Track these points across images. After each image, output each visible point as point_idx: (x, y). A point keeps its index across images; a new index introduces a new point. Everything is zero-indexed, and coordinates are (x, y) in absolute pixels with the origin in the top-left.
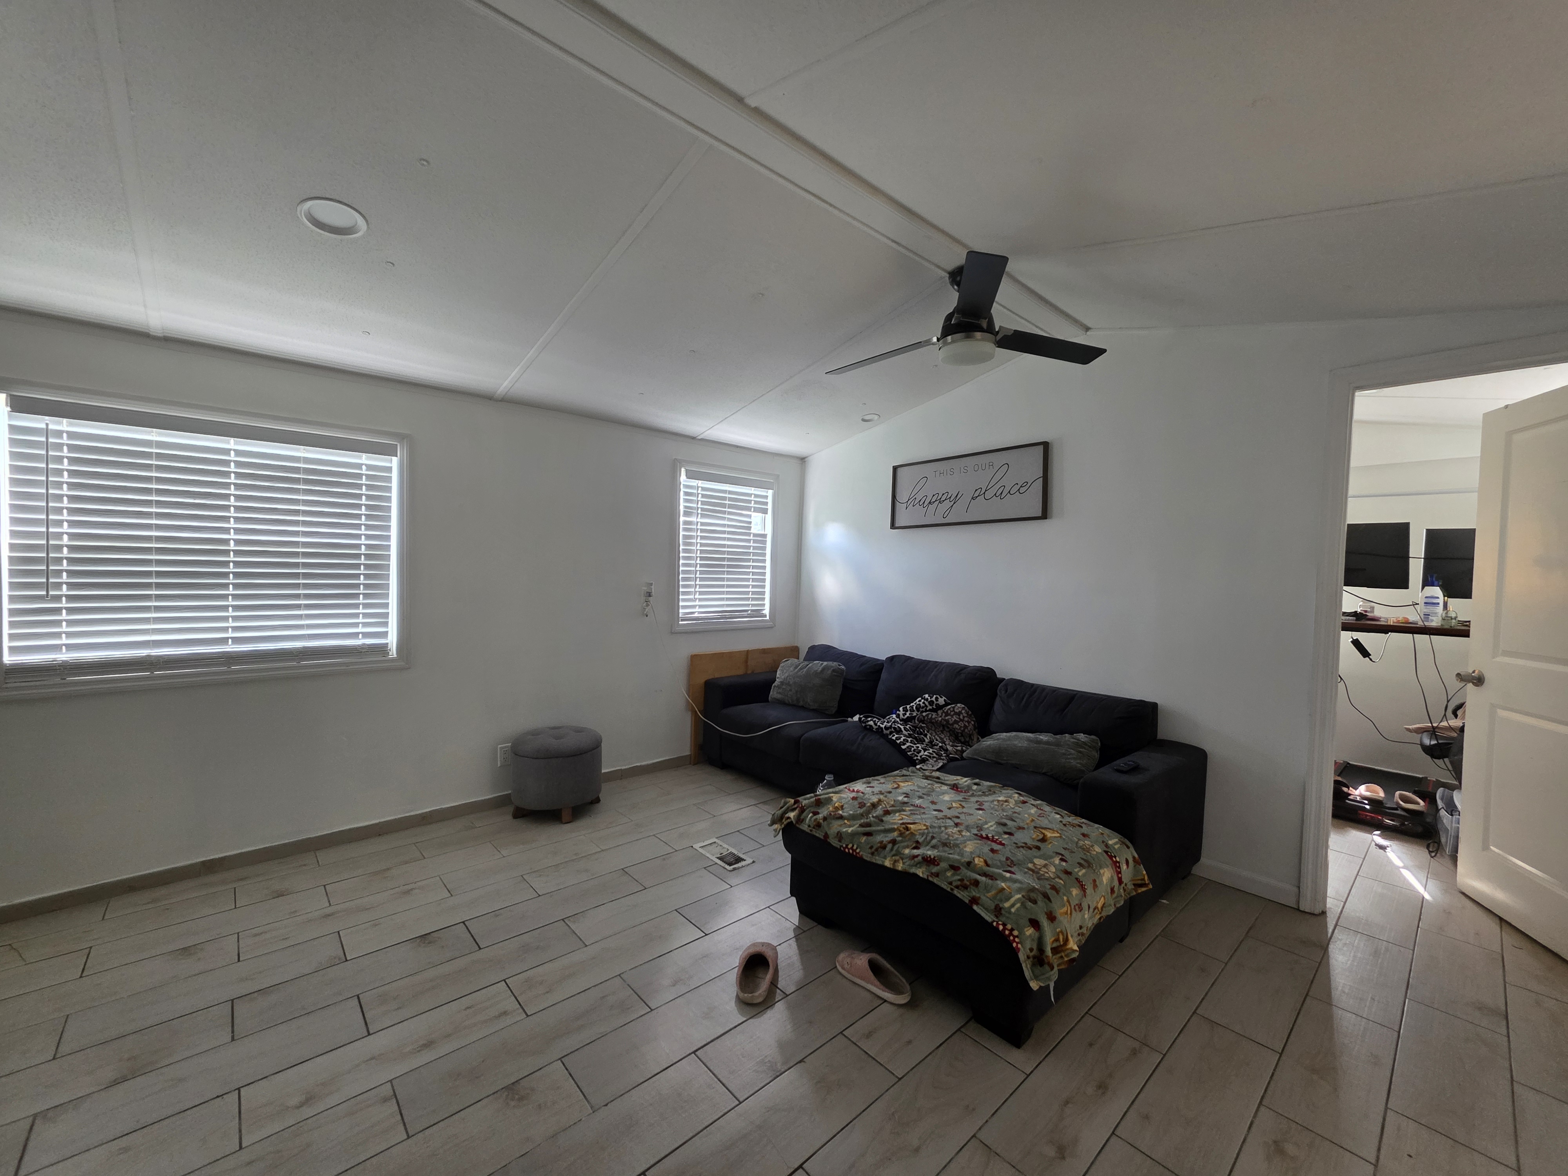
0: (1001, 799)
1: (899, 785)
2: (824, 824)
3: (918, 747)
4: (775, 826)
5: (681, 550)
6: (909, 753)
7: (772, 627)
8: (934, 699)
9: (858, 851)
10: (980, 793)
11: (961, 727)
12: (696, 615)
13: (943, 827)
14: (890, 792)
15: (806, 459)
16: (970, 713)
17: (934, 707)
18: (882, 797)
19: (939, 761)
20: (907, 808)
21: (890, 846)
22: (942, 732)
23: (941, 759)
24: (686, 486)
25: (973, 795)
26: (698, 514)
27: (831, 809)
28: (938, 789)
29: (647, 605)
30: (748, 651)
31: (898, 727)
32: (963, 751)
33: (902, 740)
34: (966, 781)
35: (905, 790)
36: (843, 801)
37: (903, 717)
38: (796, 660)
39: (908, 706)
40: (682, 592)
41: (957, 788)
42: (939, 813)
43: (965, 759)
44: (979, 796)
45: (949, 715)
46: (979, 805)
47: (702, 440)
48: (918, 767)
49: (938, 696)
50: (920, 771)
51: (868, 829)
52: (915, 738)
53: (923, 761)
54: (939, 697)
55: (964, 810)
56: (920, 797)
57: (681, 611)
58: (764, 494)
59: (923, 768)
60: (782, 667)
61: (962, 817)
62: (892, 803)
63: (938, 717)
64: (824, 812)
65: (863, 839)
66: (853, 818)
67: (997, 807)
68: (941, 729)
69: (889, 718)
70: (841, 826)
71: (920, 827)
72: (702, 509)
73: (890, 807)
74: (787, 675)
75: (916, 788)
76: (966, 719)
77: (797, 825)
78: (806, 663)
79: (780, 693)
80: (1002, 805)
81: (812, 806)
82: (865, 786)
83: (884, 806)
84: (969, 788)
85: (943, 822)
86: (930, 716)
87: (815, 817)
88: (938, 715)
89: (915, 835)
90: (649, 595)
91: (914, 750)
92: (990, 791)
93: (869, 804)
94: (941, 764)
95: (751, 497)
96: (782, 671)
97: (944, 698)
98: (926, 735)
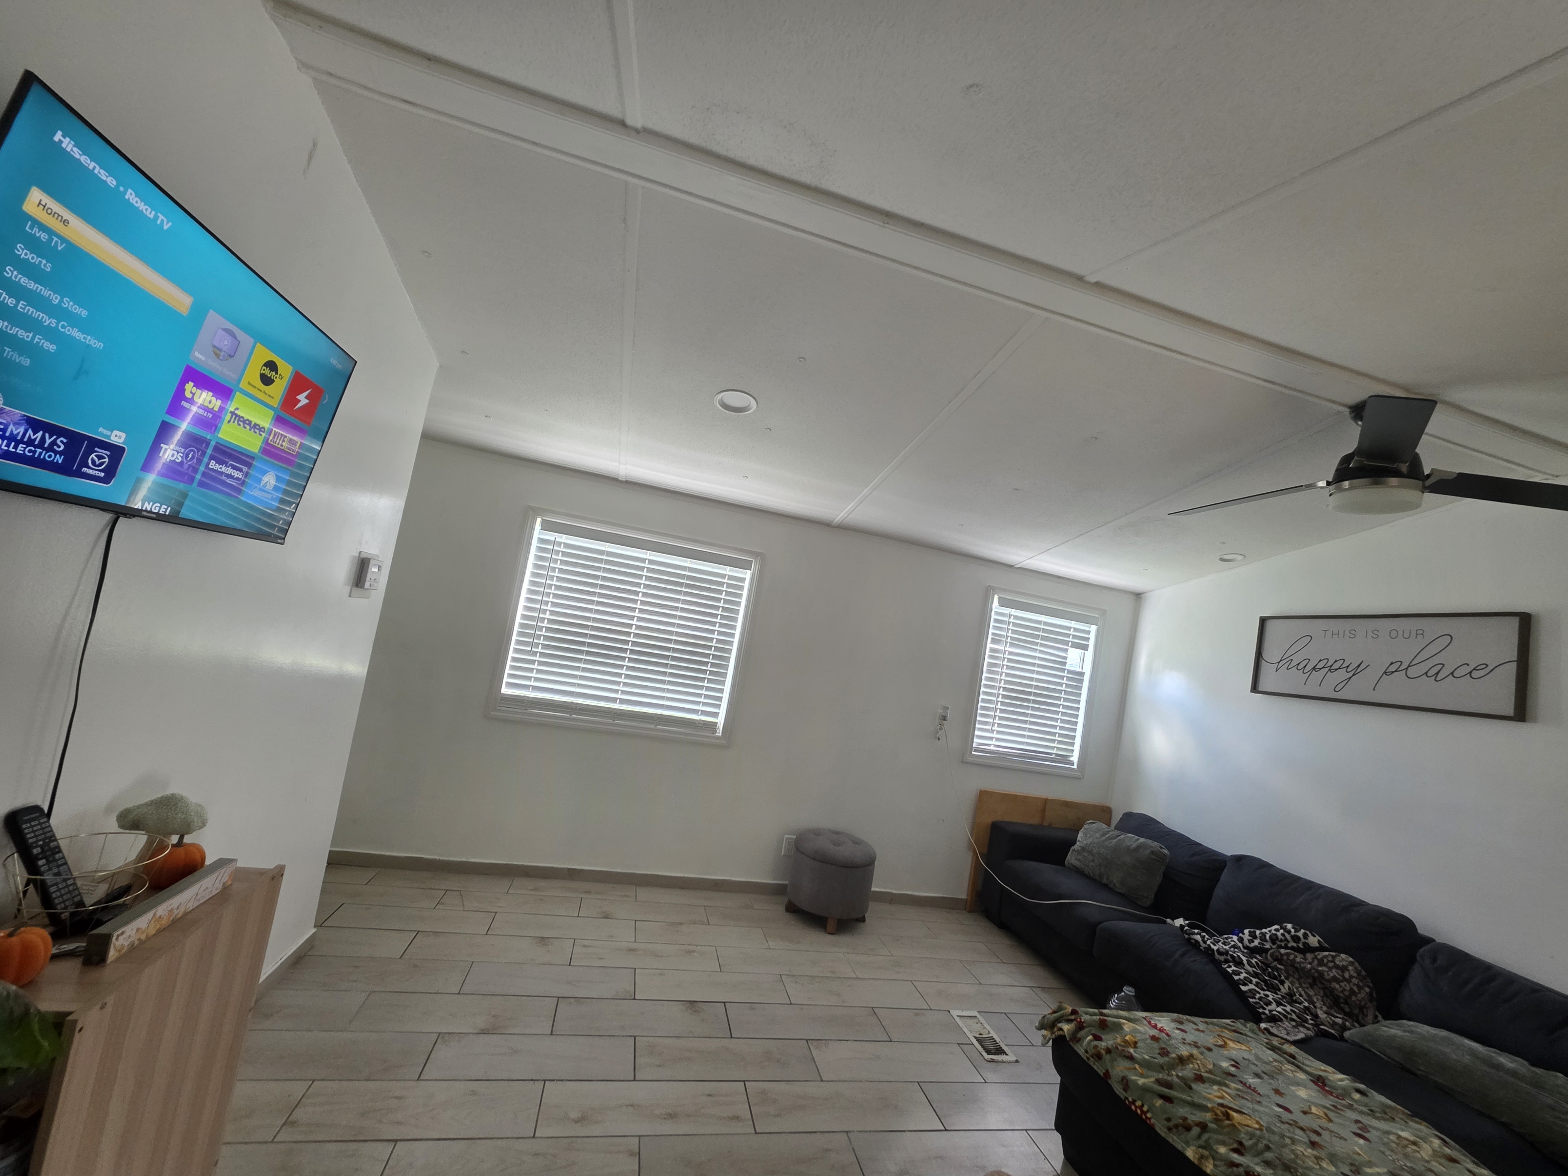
0: (1403, 1134)
1: (1226, 1043)
2: (1107, 1057)
3: (1268, 996)
4: (1044, 1032)
5: (983, 678)
6: (1251, 1000)
7: (1080, 779)
8: (1301, 933)
9: (1149, 1115)
10: (1365, 1109)
11: (1345, 990)
12: (992, 748)
13: (1289, 1137)
14: (1209, 1049)
15: (1142, 596)
16: (1364, 973)
17: (1301, 945)
18: (1195, 1052)
19: (1301, 1029)
20: (1233, 1085)
21: (1196, 1130)
22: (1312, 986)
23: (1304, 1027)
24: (997, 613)
25: (1350, 1107)
26: (1007, 642)
27: (1119, 1040)
28: (1290, 1074)
29: (941, 729)
30: (1046, 800)
31: (1238, 956)
32: (1344, 1028)
33: (1242, 976)
34: (1342, 1080)
35: (1234, 1054)
36: (1139, 1037)
37: (1248, 944)
38: (1104, 826)
39: (1258, 932)
40: (979, 721)
41: (1324, 1084)
42: (1286, 1112)
43: (1346, 1041)
44: (1361, 1112)
45: (1326, 965)
46: (1360, 1129)
47: (1020, 568)
48: (1263, 1025)
49: (1308, 932)
50: (1264, 1033)
51: (1166, 1091)
52: (1265, 981)
53: (1273, 1019)
54: (1310, 934)
55: (1331, 1126)
56: (1257, 1075)
57: (976, 740)
58: (1087, 629)
59: (1271, 1030)
60: (1086, 829)
61: (1326, 1135)
62: (1211, 1067)
63: (1307, 962)
64: (1108, 1041)
65: (1159, 1102)
66: (1147, 1065)
67: (1394, 1145)
68: (1310, 981)
69: (1227, 938)
70: (1128, 1069)
71: (1249, 1122)
72: (1012, 638)
73: (1207, 1072)
74: (1090, 840)
75: (1252, 1058)
76: (1355, 981)
77: (1071, 1043)
78: (1117, 832)
79: (1079, 860)
80: (1406, 1146)
81: (1094, 1026)
82: (1174, 1025)
83: (1196, 1066)
84: (1344, 1094)
85: (1289, 1131)
86: (1292, 957)
87: (1095, 1043)
88: (1305, 959)
89: (1239, 1131)
90: (944, 718)
91: (1260, 999)
92: (1385, 1113)
93: (1174, 1055)
94: (1300, 1036)
95: (1070, 630)
96: (1085, 834)
97: (1318, 938)
98: (1282, 983)
